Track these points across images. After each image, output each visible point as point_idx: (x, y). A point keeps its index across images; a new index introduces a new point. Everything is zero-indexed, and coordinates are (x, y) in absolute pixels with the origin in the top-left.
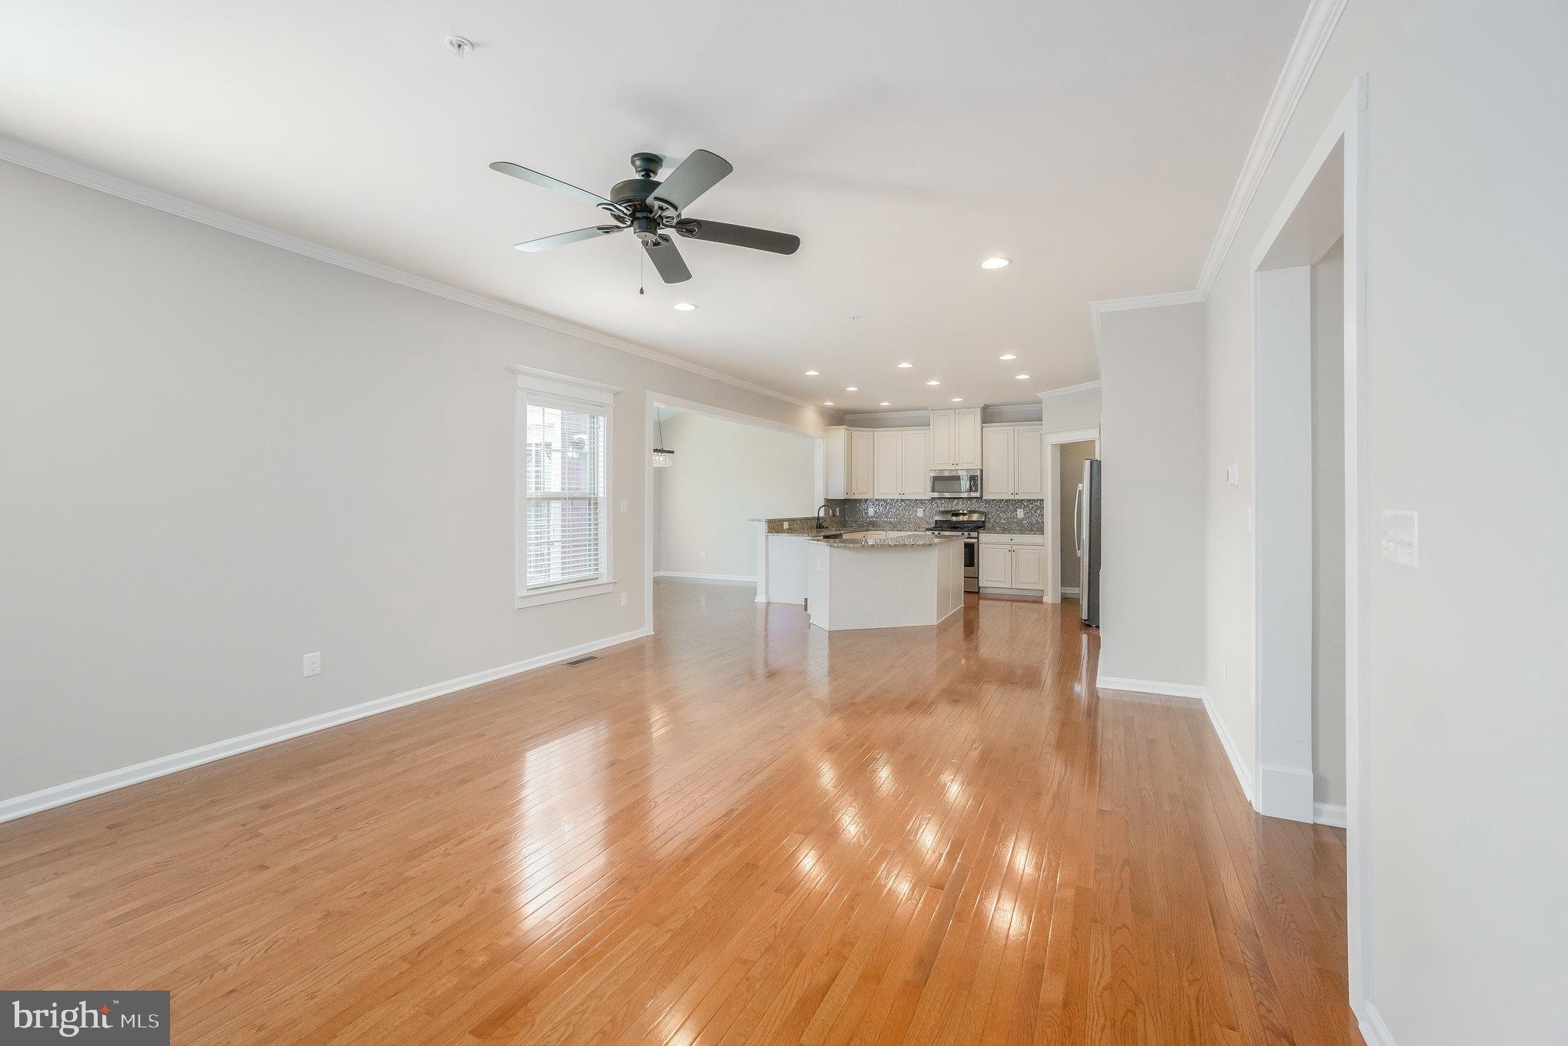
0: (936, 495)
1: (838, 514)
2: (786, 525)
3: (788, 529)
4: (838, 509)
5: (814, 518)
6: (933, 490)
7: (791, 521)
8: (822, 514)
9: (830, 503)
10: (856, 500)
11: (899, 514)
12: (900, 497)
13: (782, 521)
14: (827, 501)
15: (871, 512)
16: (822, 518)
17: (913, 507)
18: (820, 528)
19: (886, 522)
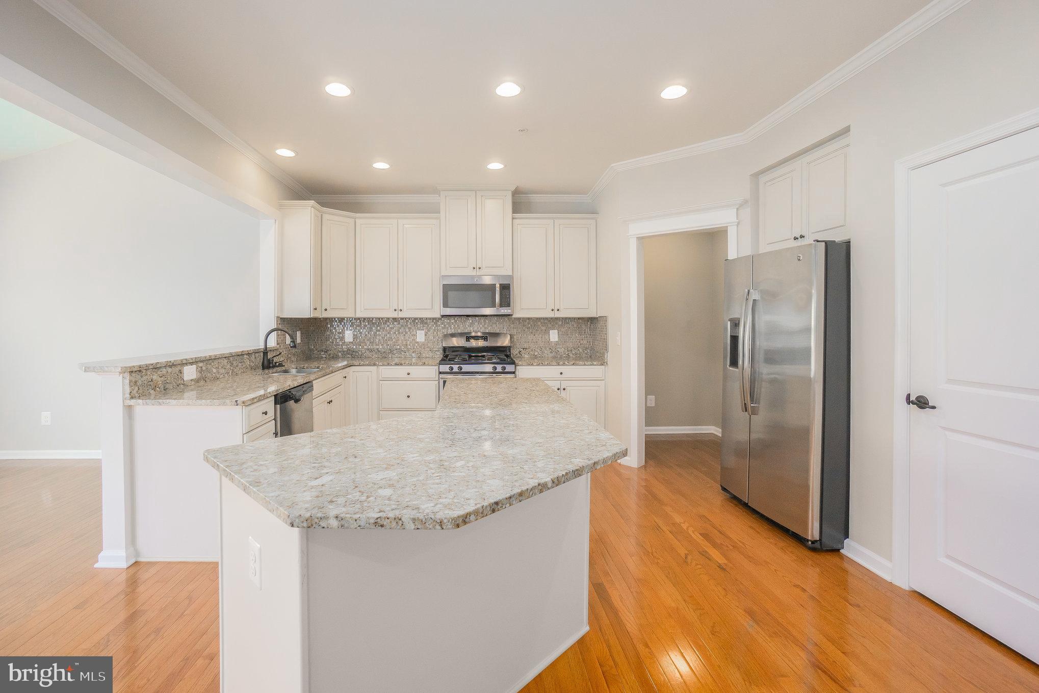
0: (448, 311)
1: (299, 340)
2: (190, 373)
3: (197, 381)
4: (299, 334)
5: (256, 352)
6: (446, 305)
7: (205, 363)
8: (272, 342)
9: (288, 325)
10: (326, 319)
11: (390, 339)
12: (395, 315)
13: (177, 366)
14: (283, 320)
15: (349, 336)
16: (272, 350)
17: (410, 328)
18: (269, 367)
19: (371, 351)
